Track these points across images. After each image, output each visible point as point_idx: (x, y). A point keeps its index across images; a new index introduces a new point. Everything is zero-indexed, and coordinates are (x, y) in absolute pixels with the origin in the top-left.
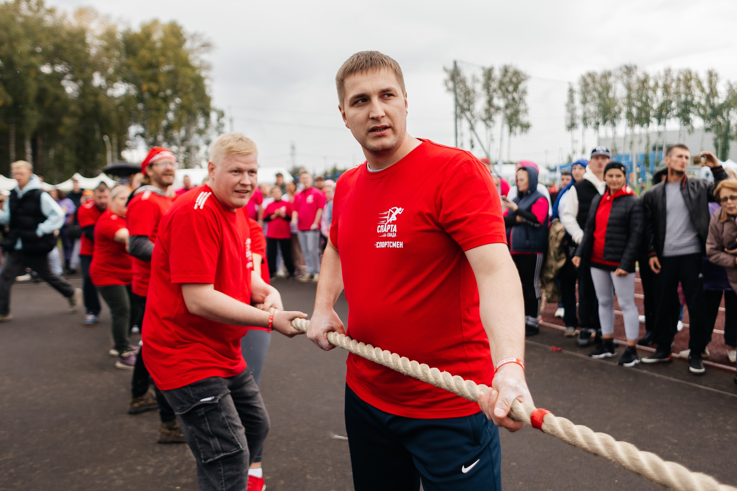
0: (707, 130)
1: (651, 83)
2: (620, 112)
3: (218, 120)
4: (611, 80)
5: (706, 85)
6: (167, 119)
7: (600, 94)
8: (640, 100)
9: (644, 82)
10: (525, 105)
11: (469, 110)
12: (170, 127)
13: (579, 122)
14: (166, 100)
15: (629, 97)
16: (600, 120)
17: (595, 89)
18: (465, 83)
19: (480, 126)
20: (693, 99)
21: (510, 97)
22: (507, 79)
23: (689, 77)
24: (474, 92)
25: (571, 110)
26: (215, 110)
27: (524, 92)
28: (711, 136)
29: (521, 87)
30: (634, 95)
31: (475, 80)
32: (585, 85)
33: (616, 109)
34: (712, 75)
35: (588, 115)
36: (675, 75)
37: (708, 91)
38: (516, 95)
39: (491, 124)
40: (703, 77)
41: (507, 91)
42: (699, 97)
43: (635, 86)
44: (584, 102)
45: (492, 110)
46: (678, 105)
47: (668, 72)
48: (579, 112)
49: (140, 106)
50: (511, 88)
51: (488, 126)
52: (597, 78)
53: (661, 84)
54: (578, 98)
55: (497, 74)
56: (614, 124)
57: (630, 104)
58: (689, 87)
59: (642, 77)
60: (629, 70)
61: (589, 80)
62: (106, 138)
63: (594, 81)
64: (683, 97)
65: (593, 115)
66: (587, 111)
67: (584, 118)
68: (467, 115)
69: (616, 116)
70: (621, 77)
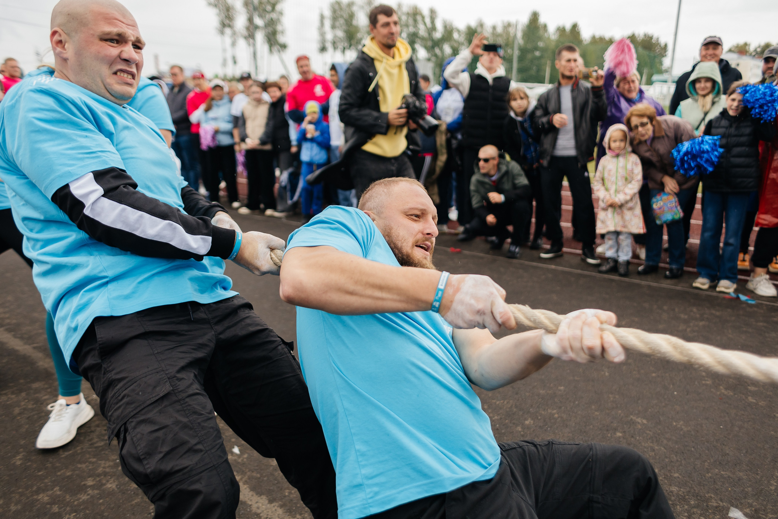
0: (429, 60)
4: (355, 9)
5: (428, 21)
7: (346, 20)
10: (282, 25)
11: (229, 26)
13: (329, 46)
16: (346, 44)
17: (342, 16)
19: (242, 43)
20: (418, 32)
21: (268, 16)
23: (416, 12)
24: (233, 8)
25: (322, 34)
27: (281, 13)
28: (431, 65)
29: (278, 7)
32: (334, 11)
33: (359, 35)
34: (433, 13)
37: (429, 25)
38: (274, 16)
39: (252, 41)
40: (426, 12)
41: (265, 10)
42: (422, 31)
44: (333, 27)
45: (253, 28)
48: (329, 36)
52: (344, 7)
54: (328, 24)
58: (415, 21)
61: (337, 7)
63: (341, 9)
64: (411, 29)
65: (341, 40)
66: (335, 36)
67: (333, 42)
68: (228, 31)
69: (359, 42)
70: (362, 7)
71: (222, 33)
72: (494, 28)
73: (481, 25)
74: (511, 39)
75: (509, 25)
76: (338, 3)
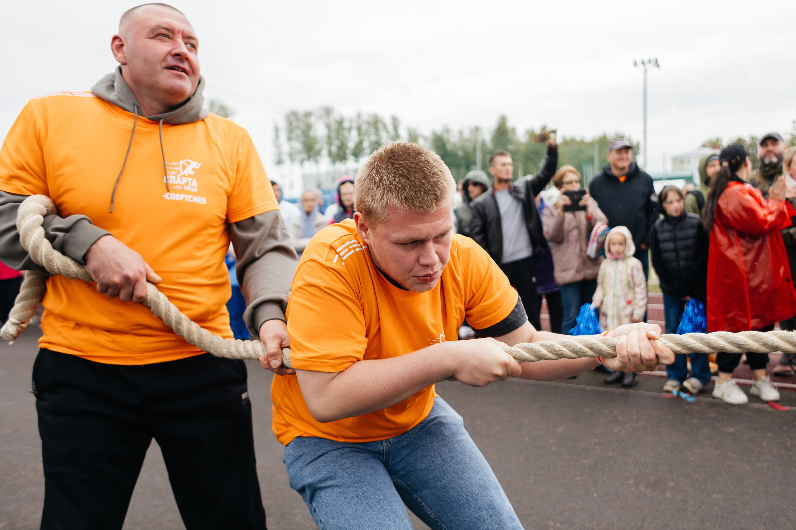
1: (346, 125)
2: (321, 150)
4: (312, 120)
5: (390, 128)
7: (303, 132)
8: (337, 139)
9: (340, 123)
13: (286, 158)
15: (329, 137)
16: (304, 156)
17: (298, 128)
23: (377, 121)
25: (278, 147)
30: (333, 134)
32: (290, 123)
33: (318, 146)
34: (395, 121)
36: (365, 118)
37: (392, 132)
40: (388, 121)
42: (385, 138)
43: (334, 126)
44: (290, 139)
47: (359, 115)
52: (300, 117)
53: (355, 125)
54: (283, 136)
56: (317, 162)
57: (330, 143)
58: (377, 129)
59: (338, 117)
60: (328, 111)
61: (292, 118)
63: (298, 120)
65: (299, 152)
66: (292, 148)
67: (289, 154)
69: (318, 153)
70: (320, 117)
72: (461, 133)
73: (447, 131)
75: (477, 129)
76: (294, 114)
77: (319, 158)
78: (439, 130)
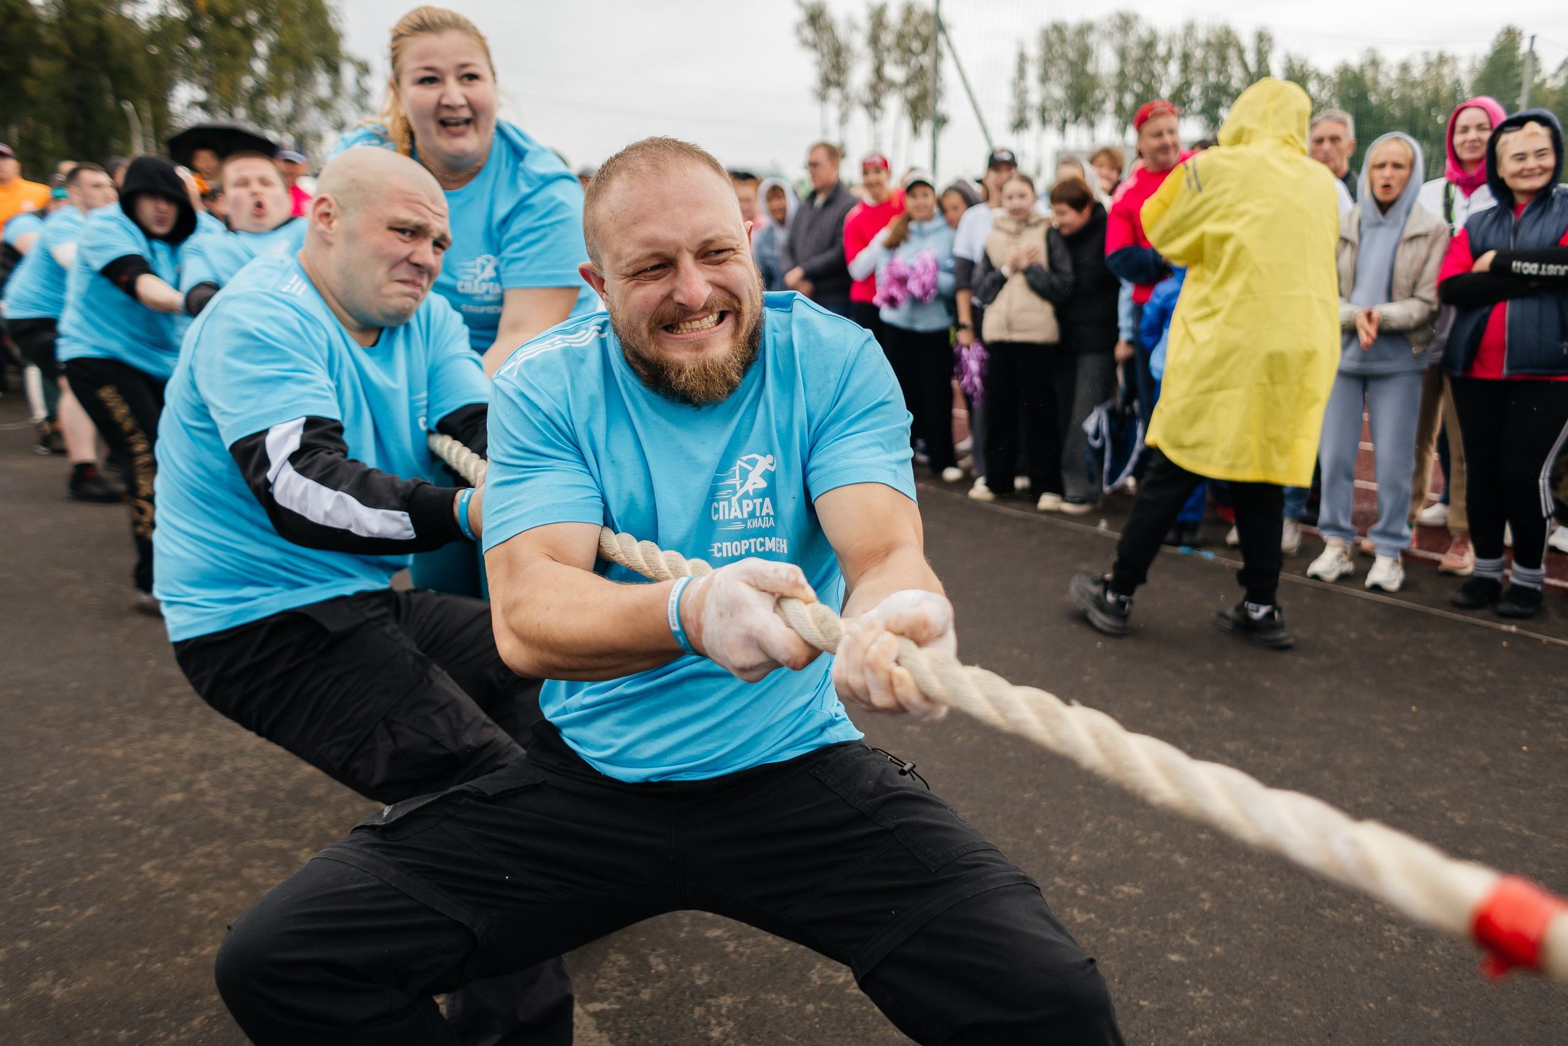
1: (1161, 49)
2: (1103, 101)
3: (358, 82)
4: (1092, 39)
5: (1251, 58)
6: (252, 72)
7: (1072, 64)
8: (1139, 80)
9: (1149, 46)
10: (940, 81)
11: (839, 85)
12: (260, 92)
13: (1033, 117)
14: (248, 33)
15: (1122, 74)
16: (1069, 114)
17: (1064, 56)
18: (832, 31)
19: (859, 116)
20: (1228, 82)
21: (914, 62)
22: (910, 29)
23: (1225, 42)
24: (848, 49)
25: (1021, 94)
26: (351, 60)
27: (940, 56)
29: (936, 44)
30: (1130, 70)
31: (853, 26)
32: (1048, 46)
33: (1098, 94)
34: (1263, 39)
35: (1048, 104)
36: (1201, 35)
37: (1252, 66)
38: (926, 60)
39: (878, 113)
40: (1248, 41)
41: (910, 51)
43: (1135, 53)
44: (1044, 79)
45: (882, 86)
46: (1205, 92)
47: (1190, 29)
48: (1035, 97)
49: (195, 43)
50: (916, 45)
51: (874, 119)
52: (1069, 35)
53: (1177, 50)
54: (1033, 72)
55: (894, 17)
56: (1092, 125)
57: (1121, 88)
58: (1223, 59)
59: (1145, 35)
60: (1125, 23)
61: (1054, 37)
62: (128, 107)
63: (1063, 40)
64: (1212, 77)
65: (1058, 105)
66: (1047, 97)
67: (1041, 109)
68: (835, 94)
69: (1097, 108)
70: (1110, 35)
71: (823, 97)
72: (1405, 68)
73: (1375, 63)
74: (1445, 92)
75: (1441, 60)
76: (1058, 29)
77: (1096, 118)
78: (1355, 61)
